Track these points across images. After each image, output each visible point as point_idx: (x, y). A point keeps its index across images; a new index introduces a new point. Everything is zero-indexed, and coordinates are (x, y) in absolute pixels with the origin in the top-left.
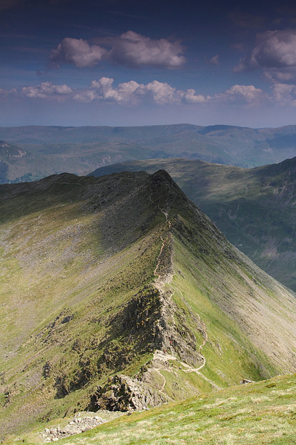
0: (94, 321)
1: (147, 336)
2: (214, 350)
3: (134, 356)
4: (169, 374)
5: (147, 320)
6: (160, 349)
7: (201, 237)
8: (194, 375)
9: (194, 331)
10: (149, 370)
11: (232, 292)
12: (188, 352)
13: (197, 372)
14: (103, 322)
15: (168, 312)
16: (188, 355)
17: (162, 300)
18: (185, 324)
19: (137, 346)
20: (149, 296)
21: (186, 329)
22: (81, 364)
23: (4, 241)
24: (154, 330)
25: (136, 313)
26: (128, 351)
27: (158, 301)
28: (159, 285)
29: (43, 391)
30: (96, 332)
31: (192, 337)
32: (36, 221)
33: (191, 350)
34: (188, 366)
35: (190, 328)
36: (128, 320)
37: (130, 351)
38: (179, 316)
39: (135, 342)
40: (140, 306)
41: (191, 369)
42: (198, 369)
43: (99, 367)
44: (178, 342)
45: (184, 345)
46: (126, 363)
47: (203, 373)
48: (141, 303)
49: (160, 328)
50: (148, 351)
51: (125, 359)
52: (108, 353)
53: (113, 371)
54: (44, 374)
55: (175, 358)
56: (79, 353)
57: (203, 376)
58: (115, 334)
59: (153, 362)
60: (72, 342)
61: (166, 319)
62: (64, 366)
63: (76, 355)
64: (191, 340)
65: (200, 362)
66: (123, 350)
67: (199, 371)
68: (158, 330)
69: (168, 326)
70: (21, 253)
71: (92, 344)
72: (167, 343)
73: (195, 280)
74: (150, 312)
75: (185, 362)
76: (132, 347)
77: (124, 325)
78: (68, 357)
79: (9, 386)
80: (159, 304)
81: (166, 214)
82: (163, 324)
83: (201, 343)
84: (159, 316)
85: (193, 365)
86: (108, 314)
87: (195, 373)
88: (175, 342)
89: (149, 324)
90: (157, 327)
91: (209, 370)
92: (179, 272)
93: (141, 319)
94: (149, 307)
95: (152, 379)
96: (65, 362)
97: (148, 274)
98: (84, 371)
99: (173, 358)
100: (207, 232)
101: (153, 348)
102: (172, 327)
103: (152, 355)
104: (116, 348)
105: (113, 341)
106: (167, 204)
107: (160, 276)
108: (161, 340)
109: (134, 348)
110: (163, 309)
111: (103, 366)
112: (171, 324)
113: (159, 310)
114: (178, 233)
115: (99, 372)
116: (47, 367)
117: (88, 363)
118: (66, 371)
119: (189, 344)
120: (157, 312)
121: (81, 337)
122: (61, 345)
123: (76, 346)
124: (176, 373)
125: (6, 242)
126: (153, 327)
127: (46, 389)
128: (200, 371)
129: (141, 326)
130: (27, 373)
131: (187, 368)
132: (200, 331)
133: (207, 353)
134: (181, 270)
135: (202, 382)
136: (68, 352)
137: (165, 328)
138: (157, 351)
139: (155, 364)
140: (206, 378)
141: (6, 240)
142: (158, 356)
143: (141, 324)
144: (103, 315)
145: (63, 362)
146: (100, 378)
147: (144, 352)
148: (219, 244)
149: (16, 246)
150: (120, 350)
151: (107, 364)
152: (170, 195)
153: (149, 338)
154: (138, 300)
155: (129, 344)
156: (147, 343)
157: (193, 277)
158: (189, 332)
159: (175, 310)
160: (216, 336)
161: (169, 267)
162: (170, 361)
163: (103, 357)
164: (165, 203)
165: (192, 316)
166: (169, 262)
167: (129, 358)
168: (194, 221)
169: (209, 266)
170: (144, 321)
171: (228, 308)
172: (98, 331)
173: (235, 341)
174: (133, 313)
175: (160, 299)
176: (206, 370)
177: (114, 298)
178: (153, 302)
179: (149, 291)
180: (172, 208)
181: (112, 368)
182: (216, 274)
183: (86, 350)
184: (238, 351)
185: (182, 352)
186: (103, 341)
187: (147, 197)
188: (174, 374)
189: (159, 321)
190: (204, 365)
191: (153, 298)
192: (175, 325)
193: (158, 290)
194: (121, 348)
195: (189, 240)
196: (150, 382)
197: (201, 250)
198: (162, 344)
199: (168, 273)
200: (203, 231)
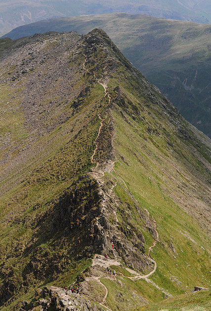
0: (17, 221)
1: (84, 237)
2: (166, 252)
3: (68, 263)
4: (112, 283)
5: (83, 218)
6: (100, 253)
7: (149, 113)
8: (142, 283)
9: (142, 230)
10: (87, 279)
11: (188, 181)
12: (135, 255)
13: (147, 280)
14: (28, 223)
15: (109, 208)
16: (136, 260)
17: (101, 193)
18: (131, 221)
19: (71, 250)
20: (86, 189)
21: (132, 227)
24: (93, 230)
25: (69, 210)
26: (61, 257)
27: (96, 194)
28: (97, 175)
30: (20, 235)
31: (140, 236)
33: (139, 253)
34: (135, 273)
35: (137, 226)
36: (60, 220)
37: (63, 256)
38: (122, 212)
39: (69, 245)
40: (75, 201)
41: (138, 276)
42: (148, 276)
43: (25, 278)
44: (122, 244)
45: (130, 247)
46: (59, 272)
47: (154, 280)
48: (76, 198)
49: (100, 227)
50: (85, 256)
51: (57, 267)
52: (35, 260)
53: (42, 283)
55: (119, 264)
57: (154, 284)
58: (44, 236)
59: (91, 269)
61: (107, 215)
64: (139, 241)
65: (149, 267)
66: (55, 256)
68: (97, 230)
69: (109, 224)
71: (16, 251)
72: (109, 245)
73: (143, 167)
74: (87, 208)
75: (131, 268)
76: (64, 252)
77: (55, 225)
80: (97, 198)
81: (105, 86)
82: (103, 222)
83: (150, 244)
84: (98, 212)
85: (141, 270)
86: (35, 213)
87: (144, 280)
89: (87, 223)
90: (96, 227)
91: (160, 276)
92: (122, 158)
93: (75, 217)
94: (85, 202)
95: (91, 289)
97: (84, 161)
98: (6, 284)
99: (117, 263)
100: (156, 108)
101: (91, 252)
102: (114, 226)
103: (91, 261)
104: (46, 254)
105: (42, 245)
106: (106, 73)
107: (98, 164)
108: (102, 241)
109: (68, 253)
110: (103, 205)
111: (30, 276)
112: (113, 222)
113: (98, 206)
114: (120, 109)
115: (25, 284)
117: (11, 274)
119: (136, 246)
120: (95, 208)
124: (120, 281)
126: (90, 227)
128: (150, 277)
129: (76, 226)
131: (133, 275)
132: (149, 229)
133: (158, 256)
134: (124, 156)
135: (153, 290)
137: (106, 228)
138: (96, 255)
139: (94, 271)
140: (157, 287)
142: (98, 261)
143: (76, 224)
144: (28, 214)
146: (26, 292)
147: (80, 258)
148: (171, 122)
150: (51, 257)
151: (35, 273)
152: (109, 62)
153: (87, 240)
154: (72, 194)
155: (62, 248)
156: (84, 246)
157: (139, 163)
158: (136, 231)
159: (118, 205)
160: (169, 235)
161: (110, 152)
162: (113, 267)
163: (30, 265)
164: (103, 71)
165: (139, 211)
166: (110, 146)
167: (62, 266)
168: (140, 93)
169: (160, 149)
170: (79, 219)
171: (183, 200)
172: (23, 233)
173: (193, 241)
174: (66, 210)
175: (98, 191)
176: (157, 276)
177: (41, 193)
178: (90, 196)
179: (84, 183)
180: (112, 77)
181: (41, 279)
182: (169, 159)
183: (7, 258)
184: (196, 252)
185: (127, 256)
186: (29, 246)
187: (79, 64)
188: (118, 283)
189: (97, 218)
190: (154, 271)
191: (90, 191)
192: (118, 224)
193: (96, 182)
194: (52, 253)
195: (134, 118)
196: (88, 293)
197: (149, 130)
198: (102, 247)
199: (108, 159)
200: (152, 106)
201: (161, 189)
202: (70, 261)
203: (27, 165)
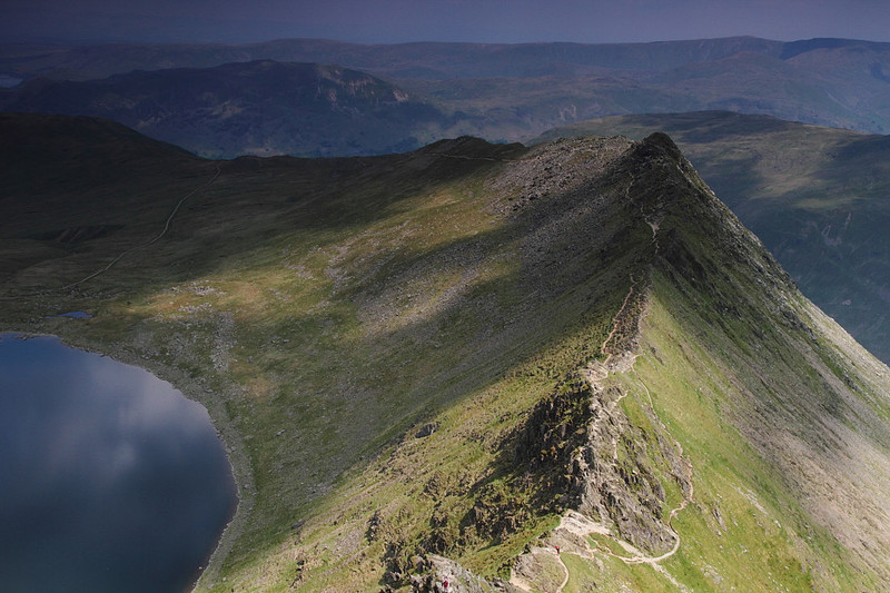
0: (474, 437)
1: (555, 479)
2: (704, 522)
3: (526, 518)
4: (583, 564)
5: (561, 446)
6: (576, 509)
7: (727, 278)
8: (644, 571)
9: (662, 478)
10: (535, 550)
11: (781, 402)
12: (639, 521)
13: (655, 566)
14: (487, 443)
15: (605, 433)
16: (641, 530)
17: (593, 406)
18: (642, 460)
19: (535, 496)
20: (572, 396)
21: (642, 470)
22: (433, 522)
23: (334, 268)
24: (571, 469)
25: (543, 427)
26: (518, 506)
27: (586, 406)
28: (596, 377)
29: (363, 566)
30: (472, 460)
31: (655, 489)
32: (398, 232)
33: (648, 516)
34: (635, 550)
35: (653, 471)
36: (529, 443)
37: (521, 506)
38: (629, 442)
39: (533, 489)
40: (553, 414)
41: (640, 557)
42: (658, 559)
43: (462, 533)
44: (617, 497)
45: (632, 505)
46: (511, 530)
47: (669, 569)
48: (555, 409)
49: (583, 465)
50: (553, 510)
51: (508, 522)
52: (479, 504)
53: (486, 544)
54: (368, 534)
55: (607, 531)
56: (435, 500)
57: (668, 576)
58: (502, 468)
59: (553, 534)
60: (428, 476)
61: (597, 445)
62: (404, 522)
63: (430, 502)
64: (654, 497)
65: (664, 545)
66: (510, 503)
67: (659, 563)
68: (577, 470)
69: (598, 462)
70: (365, 292)
71: (461, 485)
72: (592, 497)
73: (691, 369)
74: (570, 429)
75: (628, 541)
76: (525, 498)
77: (519, 451)
78: (415, 505)
79: (307, 548)
80: (588, 414)
81: (655, 227)
82: (589, 457)
83: (675, 504)
84: (584, 439)
85: (647, 548)
86: (501, 426)
87: (649, 566)
88: (610, 498)
89: (564, 454)
90: (576, 462)
91: (684, 562)
92: (653, 350)
93: (550, 442)
94: (568, 419)
95: (538, 569)
96: (409, 515)
97: (591, 348)
98: (435, 537)
99: (603, 530)
100: (744, 270)
101: (563, 505)
102: (608, 466)
103: (558, 519)
104: (498, 498)
105: (496, 482)
106: (660, 206)
107: (610, 356)
108: (581, 490)
109: (530, 502)
110: (594, 426)
111: (471, 530)
112: (608, 458)
113: (585, 427)
114: (670, 267)
115: (461, 542)
116: (374, 520)
117: (444, 523)
118: (406, 535)
119: (646, 504)
120: (580, 431)
121: (445, 467)
122: (409, 480)
123: (431, 488)
124: (600, 562)
125: (338, 270)
126: (568, 462)
127: (368, 563)
128: (663, 563)
129: (549, 458)
130: (341, 528)
131: (631, 555)
132: (677, 478)
133: (685, 527)
134: (657, 346)
135: (663, 586)
136: (416, 495)
137: (592, 467)
138: (570, 511)
139: (555, 538)
140: (674, 581)
141: (338, 266)
142: (572, 524)
143: (549, 453)
144: (492, 429)
145: (404, 514)
146: (460, 555)
147: (545, 512)
148: (769, 296)
149: (356, 280)
150: (504, 503)
151: (478, 527)
152: (670, 187)
153: (560, 485)
154: (549, 402)
155: (523, 491)
156: (554, 493)
157: (686, 362)
158: (649, 479)
159: (622, 429)
160: (715, 492)
161: (631, 338)
162: (594, 536)
163: (472, 512)
164: (656, 203)
165: (661, 445)
166: (634, 328)
167: (516, 521)
168: (716, 243)
169: (735, 341)
170: (556, 446)
171: (762, 434)
172: (476, 458)
173: (760, 508)
174: (539, 429)
175: (591, 403)
176: (678, 562)
177: (518, 395)
178: (577, 409)
179: (572, 386)
180: (670, 213)
181: (485, 537)
182: (750, 359)
183: (448, 494)
184: (763, 530)
185: (624, 520)
186: (479, 480)
187: (621, 189)
188: (595, 565)
189: (581, 449)
190: (673, 552)
191: (578, 402)
192: (617, 462)
193: (590, 388)
194: (507, 497)
195: (693, 284)
196: (532, 574)
197: (720, 307)
198: (580, 499)
199: (628, 349)
200: (736, 266)
201: (718, 411)
202: (529, 515)
203: (512, 348)
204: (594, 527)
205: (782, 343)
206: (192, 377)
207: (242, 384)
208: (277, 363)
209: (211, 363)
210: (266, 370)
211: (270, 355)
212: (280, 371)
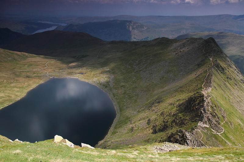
0: (171, 104)
1: (196, 114)
2: (229, 126)
3: (188, 122)
4: (205, 133)
5: (197, 107)
6: (202, 121)
7: (229, 71)
8: (217, 136)
9: (220, 116)
10: (196, 130)
11: (242, 100)
12: (215, 125)
13: (219, 135)
14: (175, 105)
15: (207, 105)
16: (216, 127)
17: (205, 99)
18: (215, 112)
19: (190, 118)
20: (199, 97)
21: (216, 114)
22: (164, 122)
23: (135, 65)
24: (200, 112)
27: (203, 99)
28: (204, 92)
29: (147, 130)
30: (172, 109)
31: (218, 118)
33: (217, 124)
34: (215, 131)
35: (218, 114)
36: (187, 106)
37: (187, 120)
38: (213, 108)
39: (190, 116)
40: (194, 100)
41: (216, 133)
43: (172, 124)
44: (211, 119)
45: (214, 121)
46: (185, 125)
47: (222, 136)
49: (203, 112)
50: (195, 121)
51: (184, 123)
52: (176, 119)
53: (178, 127)
54: (148, 123)
55: (209, 127)
56: (163, 117)
57: (222, 137)
58: (180, 111)
59: (198, 126)
60: (161, 112)
61: (206, 108)
62: (156, 121)
63: (162, 117)
64: (218, 120)
65: (221, 130)
67: (220, 134)
68: (201, 112)
70: (142, 71)
71: (170, 114)
72: (205, 119)
73: (223, 92)
74: (198, 104)
75: (213, 129)
77: (185, 108)
78: (158, 118)
79: (133, 125)
80: (203, 101)
81: (211, 59)
82: (204, 110)
83: (222, 122)
84: (203, 106)
85: (217, 131)
86: (178, 102)
87: (218, 135)
88: (209, 119)
89: (197, 109)
90: (201, 111)
91: (225, 135)
92: (215, 87)
93: (193, 106)
94: (198, 102)
95: (197, 134)
96: (157, 120)
97: (199, 86)
98: (165, 125)
99: (208, 126)
100: (232, 69)
101: (198, 120)
102: (209, 112)
103: (197, 123)
104: (181, 118)
105: (179, 114)
106: (212, 54)
107: (205, 88)
108: (203, 117)
109: (189, 119)
110: (205, 104)
111: (174, 124)
112: (208, 111)
113: (203, 104)
114: (217, 68)
115: (171, 126)
116: (149, 120)
117: (167, 122)
118: (157, 124)
119: (216, 121)
120: (202, 104)
121: (165, 110)
122: (156, 112)
123: (162, 114)
124: (208, 133)
125: (136, 66)
126: (199, 111)
127: (148, 129)
129: (193, 110)
130: (141, 121)
131: (214, 132)
132: (223, 116)
133: (225, 127)
134: (216, 86)
135: (221, 139)
136: (158, 116)
137: (205, 112)
138: (200, 122)
139: (199, 127)
140: (223, 138)
142: (200, 124)
143: (193, 109)
144: (176, 102)
145: (156, 120)
146: (172, 129)
147: (193, 121)
148: (238, 75)
149: (140, 68)
150: (182, 119)
151: (176, 124)
152: (214, 50)
153: (197, 116)
154: (193, 98)
155: (187, 117)
156: (195, 118)
157: (222, 90)
158: (217, 116)
159: (211, 105)
160: (231, 120)
161: (210, 84)
162: (206, 127)
163: (174, 120)
164: (211, 53)
165: (219, 108)
166: (210, 82)
167: (186, 123)
168: (225, 63)
169: (231, 86)
170: (195, 107)
171: (239, 107)
172: (173, 109)
173: (241, 124)
174: (190, 103)
175: (204, 98)
176: (224, 134)
177: (181, 95)
178: (200, 100)
179: (199, 94)
180: (214, 56)
181: (178, 126)
182: (235, 90)
183: (166, 116)
184: (242, 129)
185: (212, 124)
186: (174, 113)
187: (202, 50)
188: (208, 134)
189: (202, 108)
190: (223, 132)
191: (201, 98)
192: (210, 112)
193: (203, 94)
194: (183, 118)
195: (222, 73)
196: (196, 135)
197: (228, 78)
198: (203, 119)
199: (209, 87)
200: (230, 68)
201: (230, 102)
202: (189, 122)
203: (177, 85)
204: (205, 125)
205: (241, 86)
206: (105, 88)
207: (116, 90)
208: (123, 86)
209: (109, 85)
210: (121, 87)
211: (122, 84)
212: (124, 87)
